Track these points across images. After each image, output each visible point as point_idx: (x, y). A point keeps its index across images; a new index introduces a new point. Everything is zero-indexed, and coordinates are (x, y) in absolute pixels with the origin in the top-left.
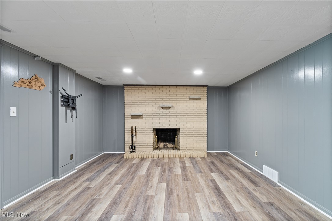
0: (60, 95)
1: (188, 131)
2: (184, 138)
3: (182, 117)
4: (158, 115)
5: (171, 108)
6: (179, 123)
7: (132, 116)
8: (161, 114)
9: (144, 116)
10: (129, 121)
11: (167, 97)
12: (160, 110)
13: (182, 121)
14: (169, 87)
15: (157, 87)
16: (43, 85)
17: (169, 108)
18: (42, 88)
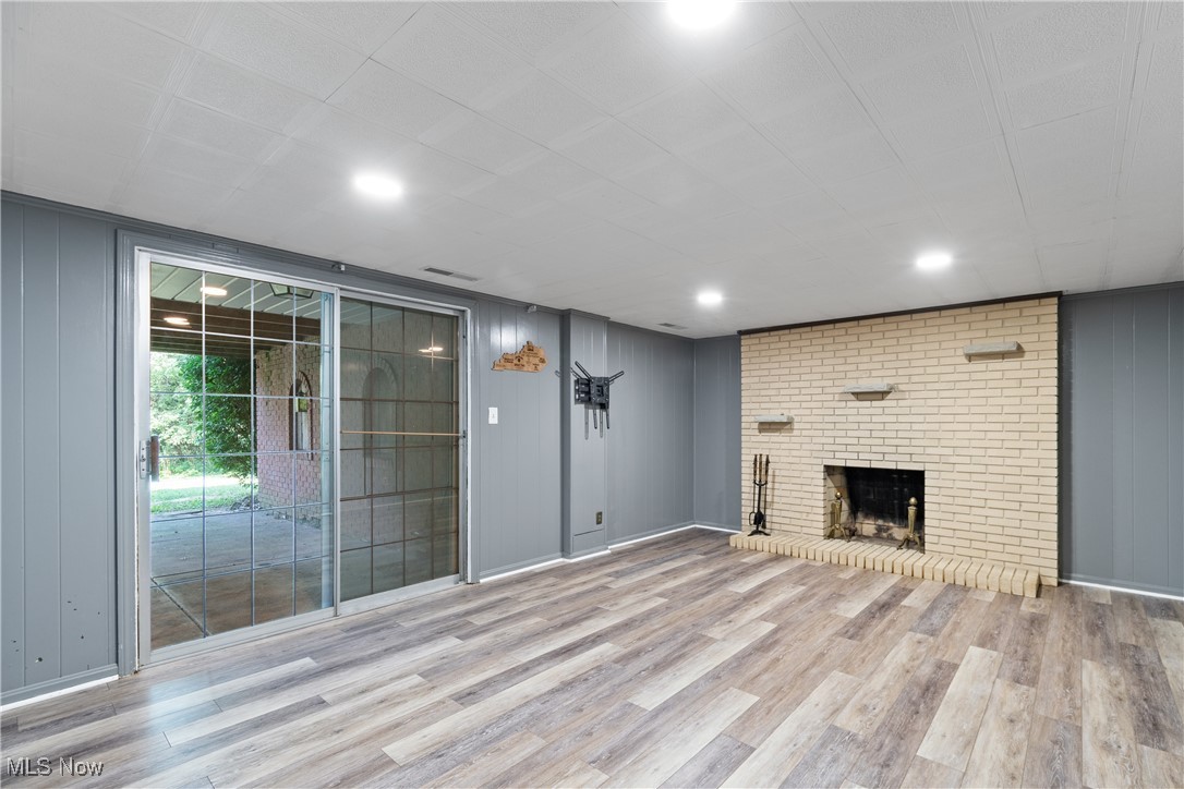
0: (573, 378)
1: (959, 484)
2: (943, 508)
3: (936, 426)
4: (843, 419)
5: (889, 396)
6: (920, 450)
7: (761, 423)
8: (850, 419)
9: (796, 426)
10: (753, 439)
11: (875, 359)
12: (850, 404)
13: (935, 443)
14: (880, 320)
15: (838, 325)
16: (543, 361)
17: (882, 395)
18: (541, 366)
